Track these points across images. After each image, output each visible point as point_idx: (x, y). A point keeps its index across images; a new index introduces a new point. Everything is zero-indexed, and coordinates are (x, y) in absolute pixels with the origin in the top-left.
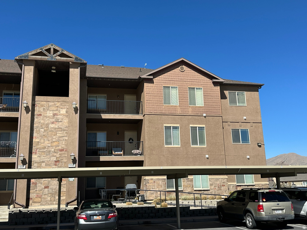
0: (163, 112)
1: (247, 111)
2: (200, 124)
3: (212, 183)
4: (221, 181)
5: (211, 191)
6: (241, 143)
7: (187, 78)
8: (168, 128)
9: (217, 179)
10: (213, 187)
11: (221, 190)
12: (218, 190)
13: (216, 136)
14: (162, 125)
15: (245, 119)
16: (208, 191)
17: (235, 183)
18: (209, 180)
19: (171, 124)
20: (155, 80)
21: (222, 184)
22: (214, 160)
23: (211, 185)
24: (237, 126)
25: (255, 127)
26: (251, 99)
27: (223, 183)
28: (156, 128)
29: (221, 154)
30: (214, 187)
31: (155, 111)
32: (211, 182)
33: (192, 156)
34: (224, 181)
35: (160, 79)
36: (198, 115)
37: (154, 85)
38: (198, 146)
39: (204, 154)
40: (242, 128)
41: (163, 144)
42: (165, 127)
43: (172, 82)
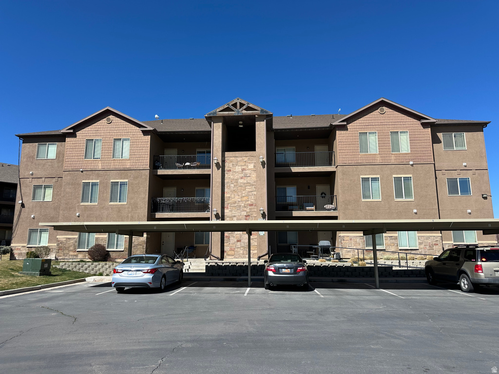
0: (359, 161)
1: (468, 155)
2: (406, 174)
3: (421, 241)
4: (433, 239)
5: (420, 251)
6: (460, 195)
7: (388, 121)
9: (428, 237)
10: (422, 246)
11: (433, 250)
12: (429, 250)
13: (427, 187)
14: (359, 176)
15: (465, 166)
16: (417, 251)
17: (452, 242)
18: (418, 238)
19: (370, 174)
21: (434, 243)
22: (424, 215)
23: (420, 244)
24: (454, 175)
25: (479, 174)
26: (473, 141)
29: (433, 208)
30: (425, 246)
31: (350, 162)
36: (403, 163)
37: (348, 132)
38: (404, 199)
39: (412, 208)
40: (462, 177)
41: (360, 198)
42: (362, 178)
43: (369, 127)
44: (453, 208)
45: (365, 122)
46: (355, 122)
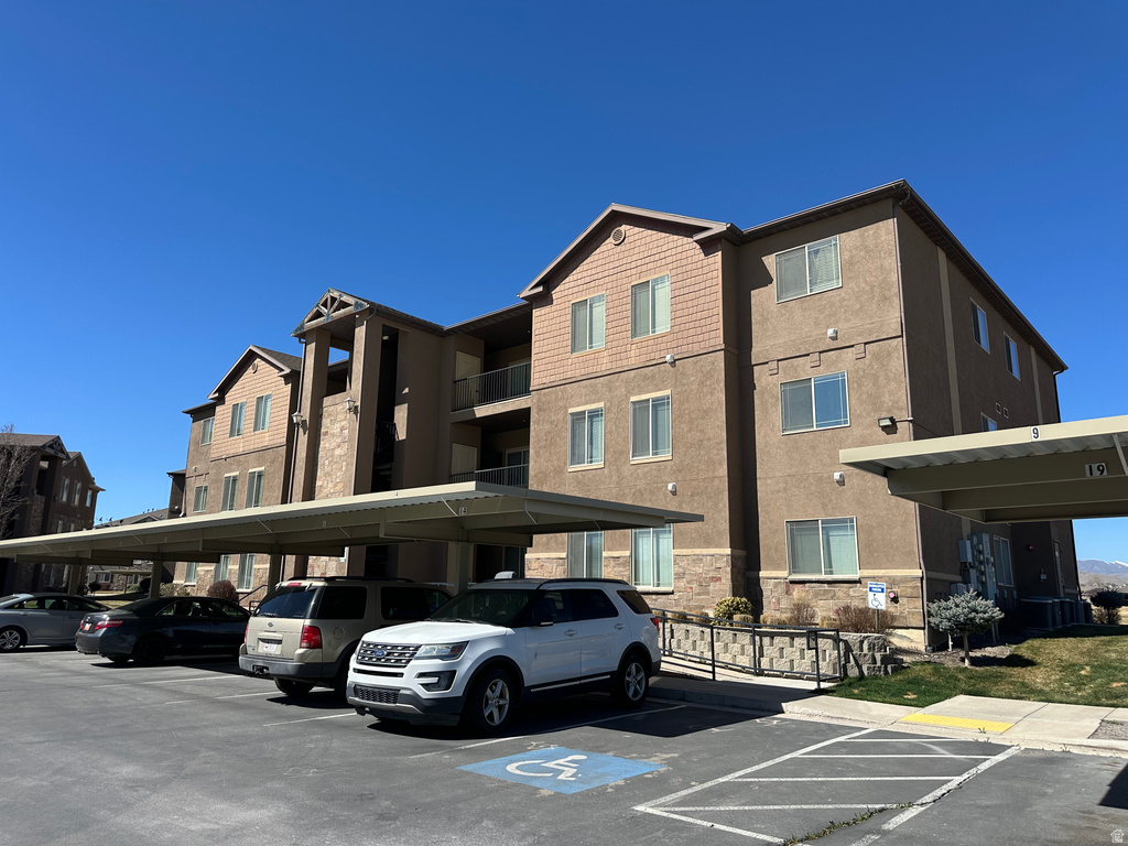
0: (569, 375)
1: (845, 303)
2: (659, 390)
3: (681, 570)
4: (709, 563)
5: (676, 598)
6: (815, 429)
7: (629, 260)
8: (578, 417)
9: (698, 559)
10: (682, 584)
11: (708, 593)
12: (699, 594)
13: (703, 418)
14: (566, 408)
15: (834, 338)
16: (670, 596)
17: (784, 574)
18: (675, 561)
19: (586, 403)
20: (556, 293)
21: (711, 575)
22: (692, 495)
23: (679, 576)
24: (804, 369)
25: (877, 357)
26: (862, 253)
27: (714, 570)
28: (552, 423)
29: (716, 474)
30: (688, 582)
31: (553, 378)
32: (680, 567)
33: (633, 491)
34: (718, 566)
35: (567, 286)
36: (654, 362)
37: (553, 308)
38: (650, 458)
39: (665, 478)
40: (823, 372)
41: (565, 464)
42: (572, 414)
43: (592, 284)
44: (794, 470)
45: (585, 274)
46: (567, 280)
